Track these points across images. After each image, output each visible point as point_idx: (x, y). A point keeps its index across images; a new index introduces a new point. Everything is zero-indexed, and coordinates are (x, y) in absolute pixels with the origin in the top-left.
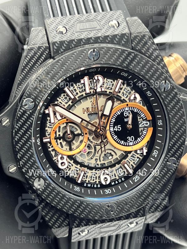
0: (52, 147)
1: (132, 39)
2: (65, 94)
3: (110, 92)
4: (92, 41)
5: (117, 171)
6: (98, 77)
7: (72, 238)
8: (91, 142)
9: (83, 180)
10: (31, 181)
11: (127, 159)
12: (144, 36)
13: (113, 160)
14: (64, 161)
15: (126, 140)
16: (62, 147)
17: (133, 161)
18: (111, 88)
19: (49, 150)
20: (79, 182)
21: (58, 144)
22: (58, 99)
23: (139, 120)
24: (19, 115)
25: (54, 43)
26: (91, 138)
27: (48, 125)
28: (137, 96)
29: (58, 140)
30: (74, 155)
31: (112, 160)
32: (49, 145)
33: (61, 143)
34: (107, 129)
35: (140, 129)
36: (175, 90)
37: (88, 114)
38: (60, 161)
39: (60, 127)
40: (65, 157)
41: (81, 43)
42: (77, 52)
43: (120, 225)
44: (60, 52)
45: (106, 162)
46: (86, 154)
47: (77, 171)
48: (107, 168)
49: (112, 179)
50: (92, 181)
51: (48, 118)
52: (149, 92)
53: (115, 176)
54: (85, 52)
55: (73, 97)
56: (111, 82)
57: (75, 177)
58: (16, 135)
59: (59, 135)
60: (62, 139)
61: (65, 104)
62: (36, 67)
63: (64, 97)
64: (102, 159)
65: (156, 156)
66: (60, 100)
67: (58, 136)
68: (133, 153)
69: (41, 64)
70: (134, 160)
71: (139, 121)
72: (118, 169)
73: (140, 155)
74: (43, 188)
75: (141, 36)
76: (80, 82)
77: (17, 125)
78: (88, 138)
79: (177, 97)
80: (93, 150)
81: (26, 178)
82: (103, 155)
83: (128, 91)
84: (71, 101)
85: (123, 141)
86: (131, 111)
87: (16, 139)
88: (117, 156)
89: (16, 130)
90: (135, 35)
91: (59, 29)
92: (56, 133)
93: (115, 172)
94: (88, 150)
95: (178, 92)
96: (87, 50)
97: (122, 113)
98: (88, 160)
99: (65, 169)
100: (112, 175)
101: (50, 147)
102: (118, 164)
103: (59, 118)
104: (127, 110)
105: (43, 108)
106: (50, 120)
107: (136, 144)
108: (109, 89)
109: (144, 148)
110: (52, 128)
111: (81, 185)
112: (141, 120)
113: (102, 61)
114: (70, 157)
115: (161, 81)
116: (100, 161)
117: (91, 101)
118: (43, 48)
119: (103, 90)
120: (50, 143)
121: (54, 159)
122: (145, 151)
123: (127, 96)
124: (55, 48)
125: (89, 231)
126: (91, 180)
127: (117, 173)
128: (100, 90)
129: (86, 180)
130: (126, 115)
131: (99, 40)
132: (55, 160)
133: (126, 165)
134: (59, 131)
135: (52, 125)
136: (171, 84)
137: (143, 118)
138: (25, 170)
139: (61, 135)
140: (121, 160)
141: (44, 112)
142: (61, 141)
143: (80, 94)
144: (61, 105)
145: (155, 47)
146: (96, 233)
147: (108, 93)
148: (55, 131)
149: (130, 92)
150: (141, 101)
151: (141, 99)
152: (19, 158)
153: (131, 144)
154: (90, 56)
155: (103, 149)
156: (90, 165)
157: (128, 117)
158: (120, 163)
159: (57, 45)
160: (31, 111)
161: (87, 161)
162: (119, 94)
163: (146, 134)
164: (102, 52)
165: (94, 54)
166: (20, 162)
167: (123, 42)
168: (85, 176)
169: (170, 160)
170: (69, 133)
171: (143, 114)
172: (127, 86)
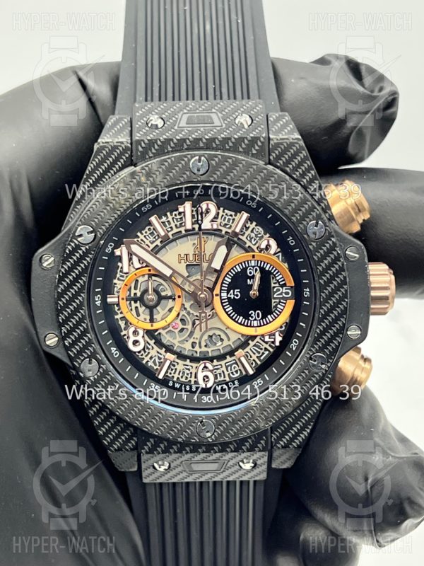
0: (121, 313)
1: (271, 147)
2: (152, 228)
3: (226, 232)
4: (201, 145)
5: (229, 368)
6: (208, 205)
7: (144, 474)
8: (189, 313)
9: (167, 376)
10: (77, 362)
11: (247, 349)
12: (291, 145)
13: (223, 348)
14: (139, 338)
15: (247, 316)
16: (138, 314)
17: (257, 355)
18: (231, 226)
19: (116, 317)
20: (161, 377)
21: (131, 310)
22: (139, 234)
23: (273, 285)
24: (67, 251)
25: (139, 142)
26: (187, 305)
27: (118, 276)
28: (273, 243)
29: (133, 302)
30: (157, 330)
31: (220, 348)
32: (116, 308)
33: (136, 308)
34: (214, 293)
35: (273, 301)
36: (333, 239)
37: (187, 265)
38: (132, 338)
39: (137, 281)
40: (141, 332)
41: (183, 146)
42: (173, 159)
43: (226, 462)
44: (147, 157)
45: (209, 350)
46: (177, 331)
47: (160, 358)
48: (211, 359)
49: (219, 379)
50: (183, 380)
51: (120, 264)
52: (291, 238)
53: (224, 377)
54: (186, 159)
55: (162, 233)
56: (231, 215)
57: (155, 368)
58: (60, 282)
59: (135, 294)
60: (138, 302)
61: (149, 244)
62: (107, 177)
63: (149, 232)
64: (203, 344)
65: (294, 349)
66: (142, 237)
67: (132, 295)
68: (258, 339)
69: (115, 173)
70: (259, 353)
71: (274, 287)
72: (231, 365)
73: (270, 346)
74: (96, 377)
75: (287, 144)
76: (177, 210)
77: (62, 267)
78: (183, 305)
79: (336, 250)
80: (189, 327)
81: (69, 356)
82: (206, 337)
83: (260, 234)
84: (160, 240)
85: (241, 318)
86: (260, 267)
87: (59, 290)
88: (231, 343)
89: (61, 274)
90: (275, 141)
91: (151, 120)
92: (130, 290)
93: (224, 369)
94: (181, 326)
95: (337, 243)
96: (189, 156)
97: (245, 270)
98: (179, 342)
99: (139, 352)
100: (220, 374)
101: (119, 312)
102: (231, 357)
103: (137, 265)
104: (253, 264)
105: (111, 245)
106: (122, 268)
107: (264, 325)
108: (228, 226)
109: (277, 334)
110: (124, 281)
111: (164, 383)
112: (277, 285)
113: (212, 177)
114: (150, 333)
115: (311, 221)
116: (200, 347)
117: (194, 244)
118: (121, 149)
119: (215, 227)
120: (118, 305)
121: (122, 334)
122: (278, 339)
123: (257, 242)
124: (140, 149)
125: (172, 466)
126: (182, 377)
127: (228, 371)
128: (209, 227)
129: (173, 377)
130: (250, 273)
131: (214, 144)
132: (125, 335)
133: (243, 359)
134: (136, 288)
135: (125, 275)
136: (328, 228)
137: (279, 283)
138: (69, 343)
139: (139, 295)
140: (236, 349)
141: (113, 253)
142: (138, 304)
143: (175, 230)
144: (143, 245)
145: (309, 164)
146: (185, 471)
147: (223, 233)
148: (128, 287)
149: (262, 236)
150: (280, 254)
151: (279, 250)
152: (61, 321)
153: (255, 323)
154: (193, 167)
155: (203, 325)
156: (183, 352)
157: (253, 277)
158: (234, 355)
159: (143, 145)
160: (87, 247)
161: (177, 344)
162: (244, 238)
163: (282, 310)
164: (213, 162)
165: (200, 164)
166: (63, 328)
167: (254, 152)
168: (172, 370)
169: (316, 356)
170: (150, 293)
171: (281, 276)
172: (256, 225)
